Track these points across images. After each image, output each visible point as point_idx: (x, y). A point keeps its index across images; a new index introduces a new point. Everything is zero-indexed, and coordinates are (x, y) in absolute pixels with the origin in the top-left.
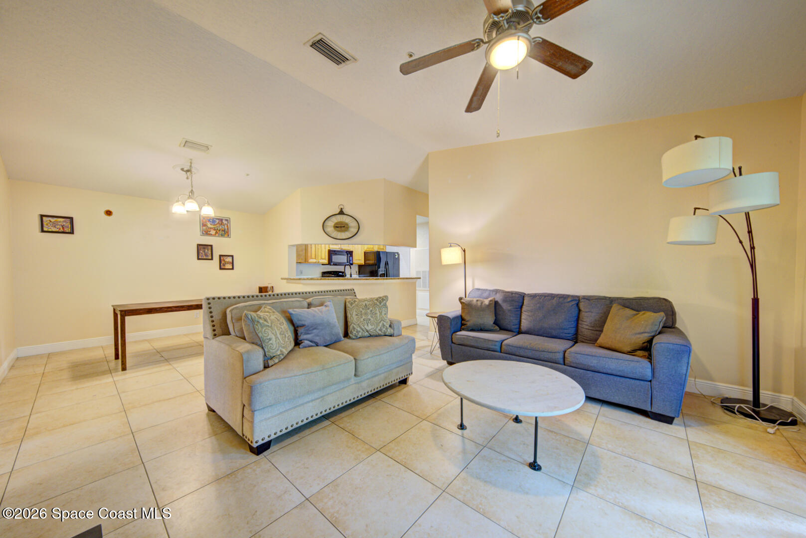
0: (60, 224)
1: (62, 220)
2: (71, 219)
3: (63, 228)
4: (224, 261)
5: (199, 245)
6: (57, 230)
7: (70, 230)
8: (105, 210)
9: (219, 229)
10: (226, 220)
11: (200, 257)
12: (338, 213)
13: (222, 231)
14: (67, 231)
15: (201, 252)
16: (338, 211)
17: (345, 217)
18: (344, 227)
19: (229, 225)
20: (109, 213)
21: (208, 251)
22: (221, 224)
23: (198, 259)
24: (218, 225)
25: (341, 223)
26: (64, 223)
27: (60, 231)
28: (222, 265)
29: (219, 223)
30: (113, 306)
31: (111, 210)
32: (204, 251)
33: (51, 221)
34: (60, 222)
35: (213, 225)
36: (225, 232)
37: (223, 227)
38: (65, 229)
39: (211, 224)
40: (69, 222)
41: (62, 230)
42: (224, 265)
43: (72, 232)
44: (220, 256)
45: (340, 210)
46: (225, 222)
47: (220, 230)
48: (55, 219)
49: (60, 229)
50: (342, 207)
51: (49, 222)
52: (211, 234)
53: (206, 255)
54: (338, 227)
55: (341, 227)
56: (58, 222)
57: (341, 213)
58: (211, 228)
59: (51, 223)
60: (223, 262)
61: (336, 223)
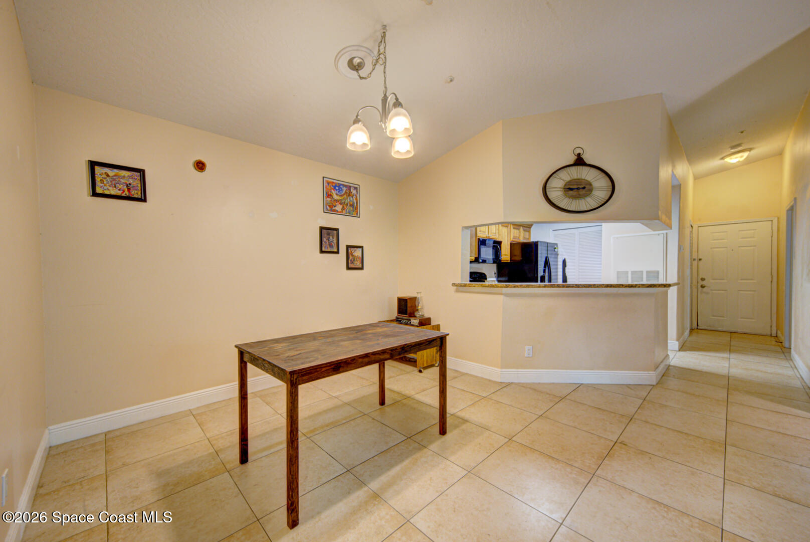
0: (123, 181)
1: (126, 173)
2: (142, 172)
3: (129, 190)
4: (352, 255)
5: (322, 229)
6: (119, 193)
7: (139, 193)
8: (195, 160)
9: (346, 203)
10: (356, 188)
11: (323, 250)
12: (572, 163)
13: (350, 205)
14: (136, 196)
15: (325, 239)
16: (572, 159)
17: (585, 169)
18: (584, 188)
19: (358, 196)
20: (200, 166)
21: (333, 238)
22: (349, 195)
23: (322, 252)
24: (345, 196)
25: (578, 181)
26: (131, 181)
27: (123, 195)
28: (349, 262)
29: (346, 193)
30: (236, 346)
31: (203, 160)
32: (328, 239)
33: (108, 175)
34: (124, 177)
35: (340, 196)
36: (353, 207)
37: (351, 199)
38: (133, 193)
39: (337, 194)
40: (139, 178)
41: (128, 194)
42: (352, 263)
43: (143, 199)
44: (348, 247)
45: (576, 157)
46: (354, 192)
47: (347, 205)
48: (116, 171)
49: (124, 191)
50: (578, 151)
51: (105, 176)
52: (337, 211)
53: (331, 246)
54: (571, 189)
55: (578, 189)
56: (119, 177)
57: (580, 161)
58: (336, 201)
59: (108, 178)
60: (351, 258)
61: (569, 182)
